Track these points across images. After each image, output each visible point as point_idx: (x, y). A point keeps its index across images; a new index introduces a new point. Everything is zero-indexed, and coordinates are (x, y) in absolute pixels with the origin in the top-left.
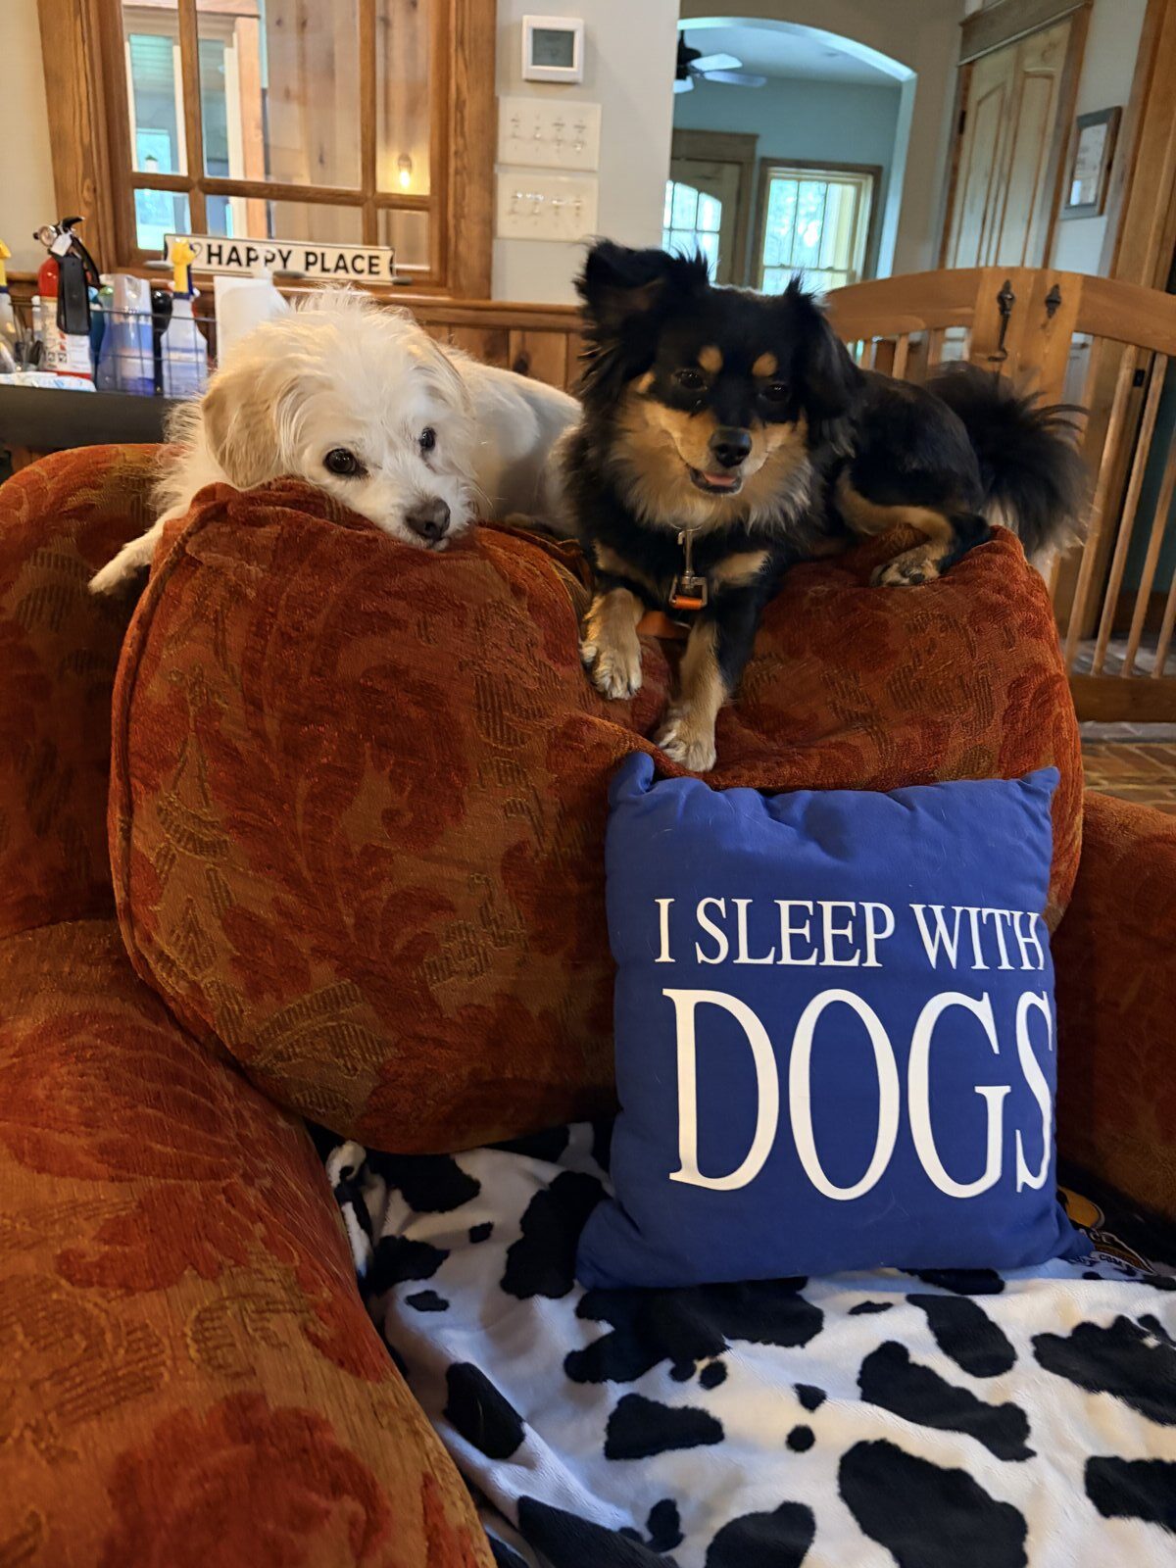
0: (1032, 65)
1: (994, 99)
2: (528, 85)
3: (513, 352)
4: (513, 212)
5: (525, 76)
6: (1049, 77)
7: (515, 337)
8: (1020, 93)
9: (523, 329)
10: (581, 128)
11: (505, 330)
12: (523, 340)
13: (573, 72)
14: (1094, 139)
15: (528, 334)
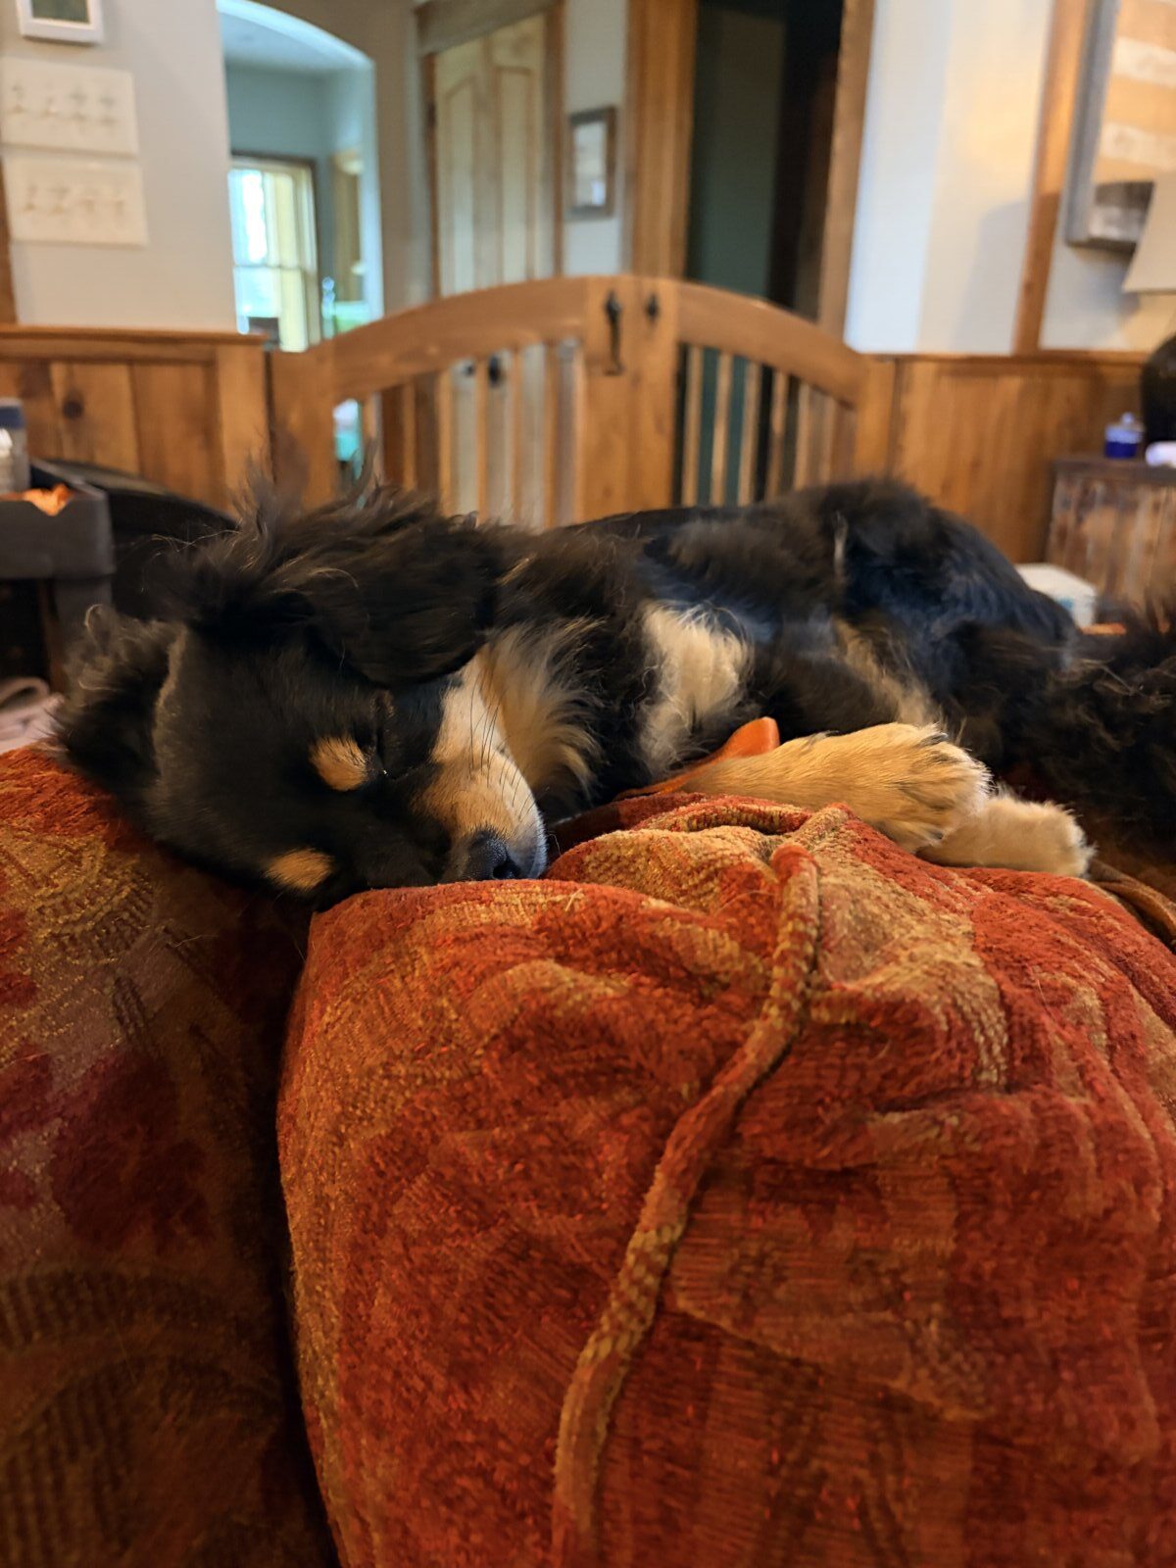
0: (503, 56)
1: (466, 94)
2: (31, 45)
3: (59, 392)
4: (30, 207)
5: (24, 31)
6: (526, 72)
7: (58, 372)
8: (495, 88)
9: (69, 360)
10: (108, 101)
11: (43, 364)
12: (70, 375)
13: (90, 30)
14: (590, 139)
15: (77, 368)
